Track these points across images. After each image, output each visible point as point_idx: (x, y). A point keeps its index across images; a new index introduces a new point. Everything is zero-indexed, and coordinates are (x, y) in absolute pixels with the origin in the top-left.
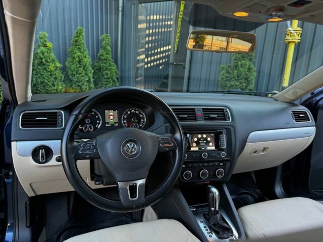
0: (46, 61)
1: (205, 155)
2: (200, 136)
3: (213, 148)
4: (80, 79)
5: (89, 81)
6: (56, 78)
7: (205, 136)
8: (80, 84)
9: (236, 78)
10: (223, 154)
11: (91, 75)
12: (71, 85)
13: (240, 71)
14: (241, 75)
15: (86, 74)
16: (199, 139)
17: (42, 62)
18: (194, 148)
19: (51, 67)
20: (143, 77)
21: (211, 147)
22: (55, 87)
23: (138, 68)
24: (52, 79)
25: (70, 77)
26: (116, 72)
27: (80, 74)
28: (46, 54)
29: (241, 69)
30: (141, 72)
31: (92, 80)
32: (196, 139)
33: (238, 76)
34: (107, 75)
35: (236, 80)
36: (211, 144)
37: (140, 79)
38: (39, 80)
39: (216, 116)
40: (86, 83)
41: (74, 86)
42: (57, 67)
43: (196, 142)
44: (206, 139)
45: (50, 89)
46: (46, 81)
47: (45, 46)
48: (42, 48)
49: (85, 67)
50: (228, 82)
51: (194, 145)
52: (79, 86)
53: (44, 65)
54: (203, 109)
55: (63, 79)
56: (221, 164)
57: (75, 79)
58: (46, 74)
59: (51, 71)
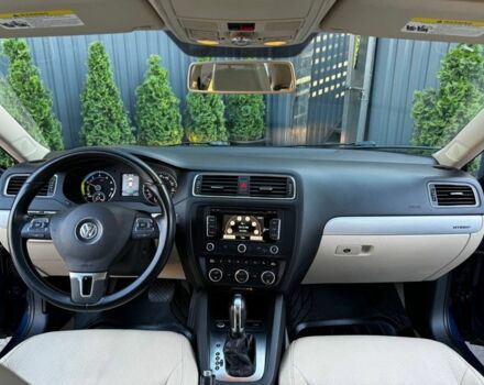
0: (157, 95)
1: (242, 248)
2: (239, 218)
3: (260, 238)
4: (204, 120)
5: (217, 123)
6: (170, 119)
7: (248, 219)
8: (205, 126)
9: (441, 114)
10: (274, 250)
11: (221, 114)
12: (194, 129)
13: (448, 100)
14: (449, 109)
15: (214, 112)
16: (238, 224)
17: (151, 97)
18: (229, 236)
19: (164, 104)
20: (306, 113)
21: (257, 237)
22: (169, 133)
23: (297, 98)
24: (165, 120)
25: (192, 117)
26: (261, 107)
27: (205, 112)
28: (157, 86)
29: (450, 98)
30: (304, 104)
31: (223, 120)
32: (233, 223)
33: (445, 111)
34: (247, 111)
35: (440, 117)
36: (256, 232)
37: (299, 116)
38: (148, 121)
39: (271, 189)
40: (212, 126)
41: (196, 129)
42: (171, 103)
43: (232, 227)
44: (249, 224)
45: (162, 134)
46: (157, 124)
47: (157, 73)
48: (153, 78)
49: (212, 101)
50: (426, 122)
51: (230, 231)
52: (203, 129)
53: (155, 101)
54: (252, 177)
55: (180, 120)
56: (273, 264)
57: (197, 120)
58: (157, 114)
59: (163, 110)
